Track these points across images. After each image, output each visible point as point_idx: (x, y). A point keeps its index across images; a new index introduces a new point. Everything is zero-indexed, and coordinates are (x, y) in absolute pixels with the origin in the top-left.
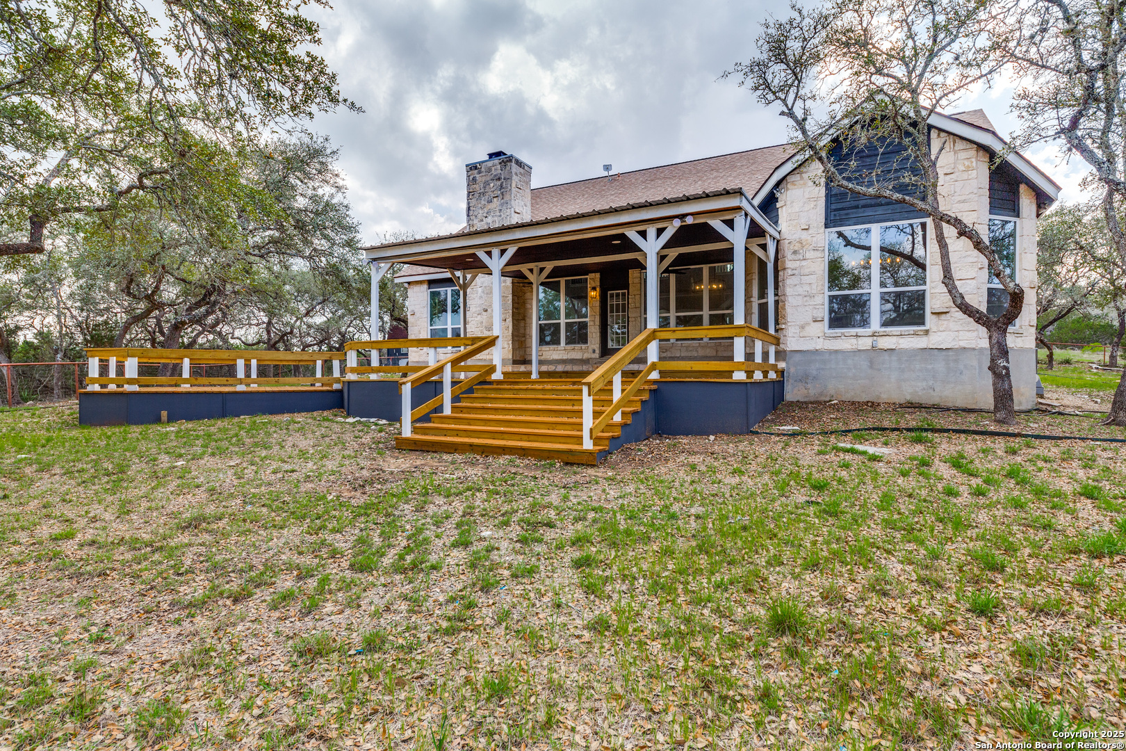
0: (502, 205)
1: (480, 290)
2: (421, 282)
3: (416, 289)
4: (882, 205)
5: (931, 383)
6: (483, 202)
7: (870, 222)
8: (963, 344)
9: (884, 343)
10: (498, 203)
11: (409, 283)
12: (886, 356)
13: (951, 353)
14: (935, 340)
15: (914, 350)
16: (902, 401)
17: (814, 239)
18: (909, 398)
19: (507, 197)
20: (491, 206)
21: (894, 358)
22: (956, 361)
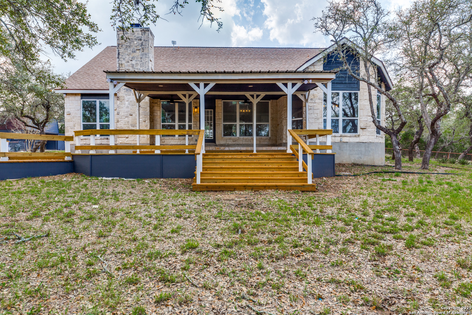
0: (142, 55)
1: (127, 103)
2: (76, 94)
3: (72, 98)
4: (343, 84)
5: (360, 156)
6: (129, 51)
7: (339, 90)
8: (371, 141)
9: (345, 140)
10: (140, 54)
11: (66, 94)
12: (345, 145)
13: (366, 144)
14: (362, 139)
15: (354, 143)
16: (351, 163)
17: (319, 94)
18: (353, 161)
19: (146, 51)
20: (134, 54)
21: (348, 146)
22: (368, 147)
